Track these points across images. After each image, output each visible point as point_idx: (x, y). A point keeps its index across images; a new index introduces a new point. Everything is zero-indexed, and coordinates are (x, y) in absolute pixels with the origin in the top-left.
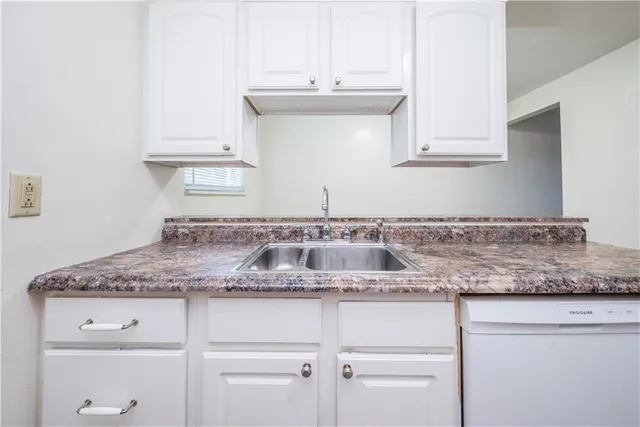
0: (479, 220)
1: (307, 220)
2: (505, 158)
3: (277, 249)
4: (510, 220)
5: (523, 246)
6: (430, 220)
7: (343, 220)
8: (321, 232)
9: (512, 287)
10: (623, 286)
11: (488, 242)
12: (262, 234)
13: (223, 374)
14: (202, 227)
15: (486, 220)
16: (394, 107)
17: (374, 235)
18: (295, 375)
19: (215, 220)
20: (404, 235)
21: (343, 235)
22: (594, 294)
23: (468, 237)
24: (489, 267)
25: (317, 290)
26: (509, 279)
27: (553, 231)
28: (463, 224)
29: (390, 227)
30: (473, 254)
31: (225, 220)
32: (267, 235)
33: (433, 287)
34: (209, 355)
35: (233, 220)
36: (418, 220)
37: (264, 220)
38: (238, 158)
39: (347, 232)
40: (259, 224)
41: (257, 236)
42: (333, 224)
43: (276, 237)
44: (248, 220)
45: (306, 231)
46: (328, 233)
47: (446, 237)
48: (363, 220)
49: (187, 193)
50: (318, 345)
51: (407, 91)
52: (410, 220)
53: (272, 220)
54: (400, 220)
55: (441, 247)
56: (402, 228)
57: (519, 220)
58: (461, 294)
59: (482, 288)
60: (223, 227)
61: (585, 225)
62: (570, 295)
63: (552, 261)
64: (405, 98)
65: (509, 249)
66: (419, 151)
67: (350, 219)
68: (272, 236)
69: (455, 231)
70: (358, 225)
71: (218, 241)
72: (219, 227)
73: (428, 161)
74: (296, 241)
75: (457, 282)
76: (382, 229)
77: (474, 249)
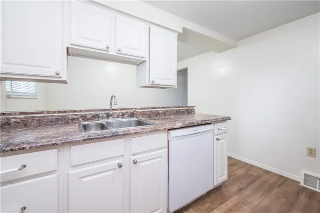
0: (168, 108)
1: (100, 110)
2: (176, 87)
3: (88, 124)
4: (176, 107)
5: (180, 115)
6: (152, 108)
7: (117, 110)
8: (107, 115)
9: (181, 125)
10: (203, 122)
11: (170, 115)
12: (74, 119)
13: (81, 178)
14: (31, 117)
15: (170, 107)
16: (139, 63)
17: (132, 115)
18: (115, 169)
19: (41, 113)
20: (143, 114)
21: (118, 116)
22: (199, 125)
23: (164, 113)
24: (175, 121)
25: (124, 135)
26: (181, 123)
27: (187, 110)
28: (162, 109)
29: (137, 112)
30: (168, 119)
31: (48, 112)
32: (78, 119)
33: (162, 128)
34: (72, 172)
35: (54, 112)
36: (148, 108)
37: (76, 111)
38: (63, 79)
39: (120, 114)
40: (72, 114)
41: (71, 119)
42: (114, 112)
43: (83, 120)
44: (65, 112)
45: (101, 115)
46: (112, 116)
47: (157, 114)
48: (127, 109)
49: (8, 97)
50: (123, 156)
51: (146, 59)
52: (145, 108)
53: (80, 111)
54: (141, 109)
55: (157, 118)
56: (142, 112)
57: (179, 107)
58: (169, 130)
59: (175, 127)
60: (48, 116)
61: (194, 108)
62: (194, 126)
63: (188, 118)
64: (145, 61)
65: (177, 116)
66: (151, 82)
67: (121, 109)
68: (81, 119)
69: (160, 112)
70: (125, 111)
71: (44, 125)
72: (44, 117)
73: (153, 86)
74: (95, 120)
75: (168, 126)
76: (135, 113)
77: (167, 117)
